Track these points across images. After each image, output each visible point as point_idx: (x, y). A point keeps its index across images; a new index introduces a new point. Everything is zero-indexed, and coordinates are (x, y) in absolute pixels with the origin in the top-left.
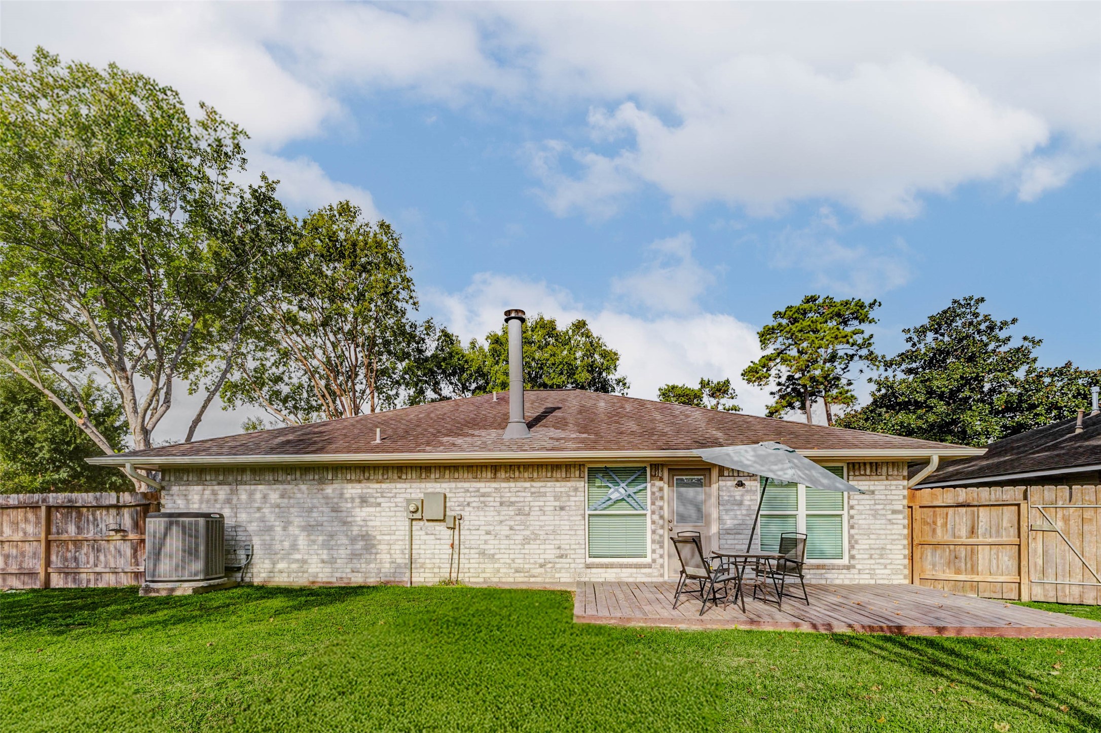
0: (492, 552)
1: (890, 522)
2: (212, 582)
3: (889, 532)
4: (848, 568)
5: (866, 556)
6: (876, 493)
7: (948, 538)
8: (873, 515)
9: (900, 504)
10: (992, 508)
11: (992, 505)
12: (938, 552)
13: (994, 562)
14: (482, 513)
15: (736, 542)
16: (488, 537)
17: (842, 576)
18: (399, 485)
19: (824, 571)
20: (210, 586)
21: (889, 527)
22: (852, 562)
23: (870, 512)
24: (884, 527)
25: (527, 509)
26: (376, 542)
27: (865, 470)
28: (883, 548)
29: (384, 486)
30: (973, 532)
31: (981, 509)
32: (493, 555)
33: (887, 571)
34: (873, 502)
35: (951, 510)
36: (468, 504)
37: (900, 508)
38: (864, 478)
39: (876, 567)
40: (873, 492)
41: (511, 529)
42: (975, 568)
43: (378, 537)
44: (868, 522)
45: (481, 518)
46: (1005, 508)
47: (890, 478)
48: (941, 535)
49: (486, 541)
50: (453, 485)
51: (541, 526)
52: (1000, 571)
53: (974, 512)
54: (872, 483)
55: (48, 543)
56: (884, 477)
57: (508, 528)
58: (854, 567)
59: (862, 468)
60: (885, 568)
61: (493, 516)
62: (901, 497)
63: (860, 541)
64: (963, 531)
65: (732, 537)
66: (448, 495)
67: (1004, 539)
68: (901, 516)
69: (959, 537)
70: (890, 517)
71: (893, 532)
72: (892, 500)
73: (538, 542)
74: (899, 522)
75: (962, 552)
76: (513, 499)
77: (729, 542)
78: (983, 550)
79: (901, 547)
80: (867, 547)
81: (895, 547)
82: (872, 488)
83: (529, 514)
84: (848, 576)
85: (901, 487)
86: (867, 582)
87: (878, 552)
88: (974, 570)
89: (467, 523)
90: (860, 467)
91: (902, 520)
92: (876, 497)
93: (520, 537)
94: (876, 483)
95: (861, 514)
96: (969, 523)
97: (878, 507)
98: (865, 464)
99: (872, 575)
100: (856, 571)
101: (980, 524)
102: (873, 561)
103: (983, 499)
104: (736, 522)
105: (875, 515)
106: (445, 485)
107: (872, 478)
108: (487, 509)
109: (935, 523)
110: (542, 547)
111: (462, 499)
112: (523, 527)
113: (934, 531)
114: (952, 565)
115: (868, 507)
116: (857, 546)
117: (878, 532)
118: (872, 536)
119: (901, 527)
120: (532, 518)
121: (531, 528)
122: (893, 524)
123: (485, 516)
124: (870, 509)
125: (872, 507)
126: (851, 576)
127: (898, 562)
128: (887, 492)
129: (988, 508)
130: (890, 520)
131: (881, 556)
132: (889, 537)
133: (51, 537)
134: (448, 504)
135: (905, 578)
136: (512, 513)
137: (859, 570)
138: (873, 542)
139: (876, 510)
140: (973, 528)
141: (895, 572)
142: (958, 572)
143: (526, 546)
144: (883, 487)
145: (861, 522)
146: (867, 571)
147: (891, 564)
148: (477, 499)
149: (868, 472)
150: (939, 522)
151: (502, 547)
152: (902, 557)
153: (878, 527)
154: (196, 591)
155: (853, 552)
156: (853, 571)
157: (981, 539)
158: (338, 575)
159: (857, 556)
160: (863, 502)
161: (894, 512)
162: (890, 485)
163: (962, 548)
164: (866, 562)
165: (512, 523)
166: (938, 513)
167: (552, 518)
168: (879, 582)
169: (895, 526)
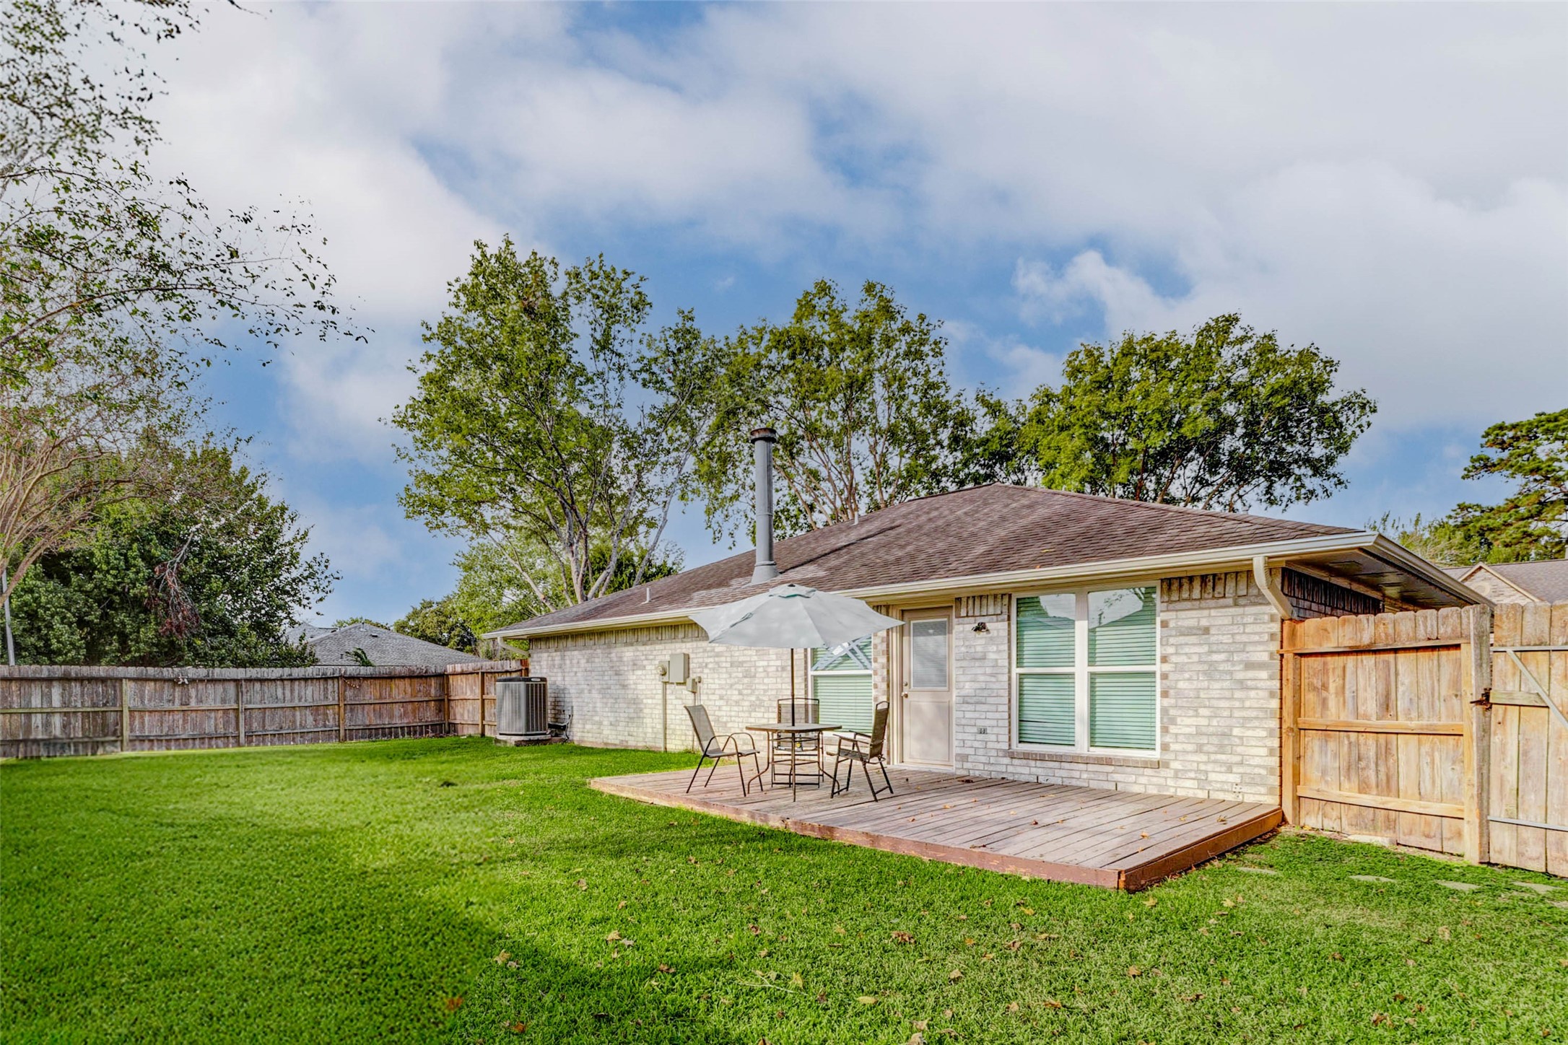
0: (725, 719)
1: (1242, 685)
2: (532, 738)
3: (1237, 704)
4: (1158, 765)
5: (1190, 747)
6: (1212, 631)
7: (1346, 717)
8: (1205, 673)
9: (1264, 653)
10: (1420, 654)
11: (1417, 649)
12: (1332, 745)
13: (1427, 770)
14: (716, 676)
15: (977, 715)
16: (722, 703)
17: (1143, 780)
18: (658, 647)
19: (1110, 769)
20: (530, 740)
21: (1238, 694)
22: (1167, 756)
23: (1200, 667)
24: (1227, 694)
25: (753, 670)
26: (642, 706)
27: (1191, 590)
28: (1224, 734)
29: (648, 647)
30: (1386, 705)
31: (1401, 656)
32: (726, 723)
33: (1233, 778)
34: (1206, 648)
35: (1350, 660)
36: (706, 666)
37: (1265, 657)
38: (1188, 604)
39: (1209, 767)
40: (1206, 631)
41: (740, 694)
42: (1393, 784)
43: (645, 701)
44: (1195, 684)
45: (717, 681)
46: (1444, 653)
47: (1242, 601)
48: (1336, 713)
49: (720, 707)
50: (695, 644)
51: (765, 691)
52: (1437, 791)
53: (1388, 662)
54: (1206, 612)
55: (483, 701)
56: (1230, 601)
57: (737, 692)
58: (1167, 765)
59: (1186, 586)
60: (1230, 771)
61: (725, 679)
62: (1266, 637)
63: (1179, 720)
64: (1370, 705)
65: (971, 707)
66: (691, 656)
67: (1444, 721)
68: (1264, 674)
69: (1366, 717)
70: (1240, 676)
71: (1247, 704)
72: (1245, 644)
73: (763, 709)
74: (1260, 684)
75: (1369, 746)
76: (741, 659)
77: (968, 715)
78: (1406, 744)
79: (1264, 734)
80: (1193, 730)
81: (1250, 733)
82: (1204, 623)
83: (755, 676)
84: (1155, 780)
85: (1266, 618)
86: (1190, 794)
87: (1215, 740)
88: (1389, 785)
89: (705, 686)
90: (1181, 586)
91: (1265, 680)
92: (1213, 639)
93: (747, 703)
94: (1213, 612)
95: (1182, 671)
96: (1381, 688)
97: (1216, 657)
98: (1191, 579)
99: (1203, 781)
100: (1170, 773)
101: (1401, 689)
102: (1204, 758)
103: (1404, 637)
104: (977, 685)
105: (1211, 671)
106: (689, 645)
107: (1203, 604)
108: (720, 670)
109: (1325, 687)
110: (766, 715)
111: (701, 660)
112: (749, 691)
113: (1324, 702)
114: (1353, 773)
115: (1195, 658)
116: (1173, 729)
117: (1215, 703)
118: (1202, 711)
119: (1262, 694)
120: (757, 681)
121: (757, 693)
122: (1248, 688)
123: (719, 678)
124: (1200, 662)
125: (1204, 658)
126: (1162, 781)
127: (1256, 761)
128: (1235, 629)
129: (1412, 655)
130: (1241, 682)
131: (1221, 749)
132: (1237, 714)
133: (484, 697)
134: (691, 666)
135: (1270, 792)
136: (740, 675)
137: (1177, 771)
138: (1204, 722)
139: (1211, 664)
140: (1387, 696)
141: (1252, 781)
142: (1363, 788)
143: (753, 714)
144: (1227, 621)
145: (1181, 685)
146: (1192, 775)
147: (1241, 763)
148: (712, 660)
149: (1196, 594)
150: (1332, 687)
151: (733, 714)
152: (1264, 751)
153: (1215, 694)
154: (518, 744)
155: (1168, 739)
156: (1163, 772)
157: (1402, 723)
158: (620, 738)
159: (1173, 747)
160: (1187, 650)
161: (1249, 666)
162: (1243, 615)
163: (1371, 739)
164: (1190, 757)
165: (741, 687)
166: (1330, 667)
167: (774, 680)
168: (1215, 795)
169: (1252, 694)
